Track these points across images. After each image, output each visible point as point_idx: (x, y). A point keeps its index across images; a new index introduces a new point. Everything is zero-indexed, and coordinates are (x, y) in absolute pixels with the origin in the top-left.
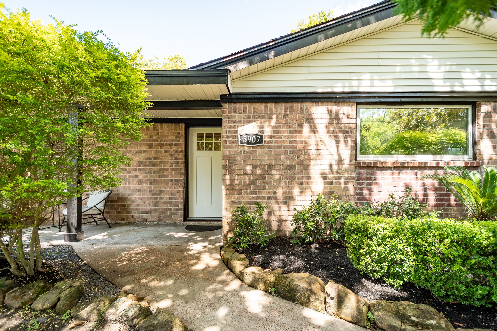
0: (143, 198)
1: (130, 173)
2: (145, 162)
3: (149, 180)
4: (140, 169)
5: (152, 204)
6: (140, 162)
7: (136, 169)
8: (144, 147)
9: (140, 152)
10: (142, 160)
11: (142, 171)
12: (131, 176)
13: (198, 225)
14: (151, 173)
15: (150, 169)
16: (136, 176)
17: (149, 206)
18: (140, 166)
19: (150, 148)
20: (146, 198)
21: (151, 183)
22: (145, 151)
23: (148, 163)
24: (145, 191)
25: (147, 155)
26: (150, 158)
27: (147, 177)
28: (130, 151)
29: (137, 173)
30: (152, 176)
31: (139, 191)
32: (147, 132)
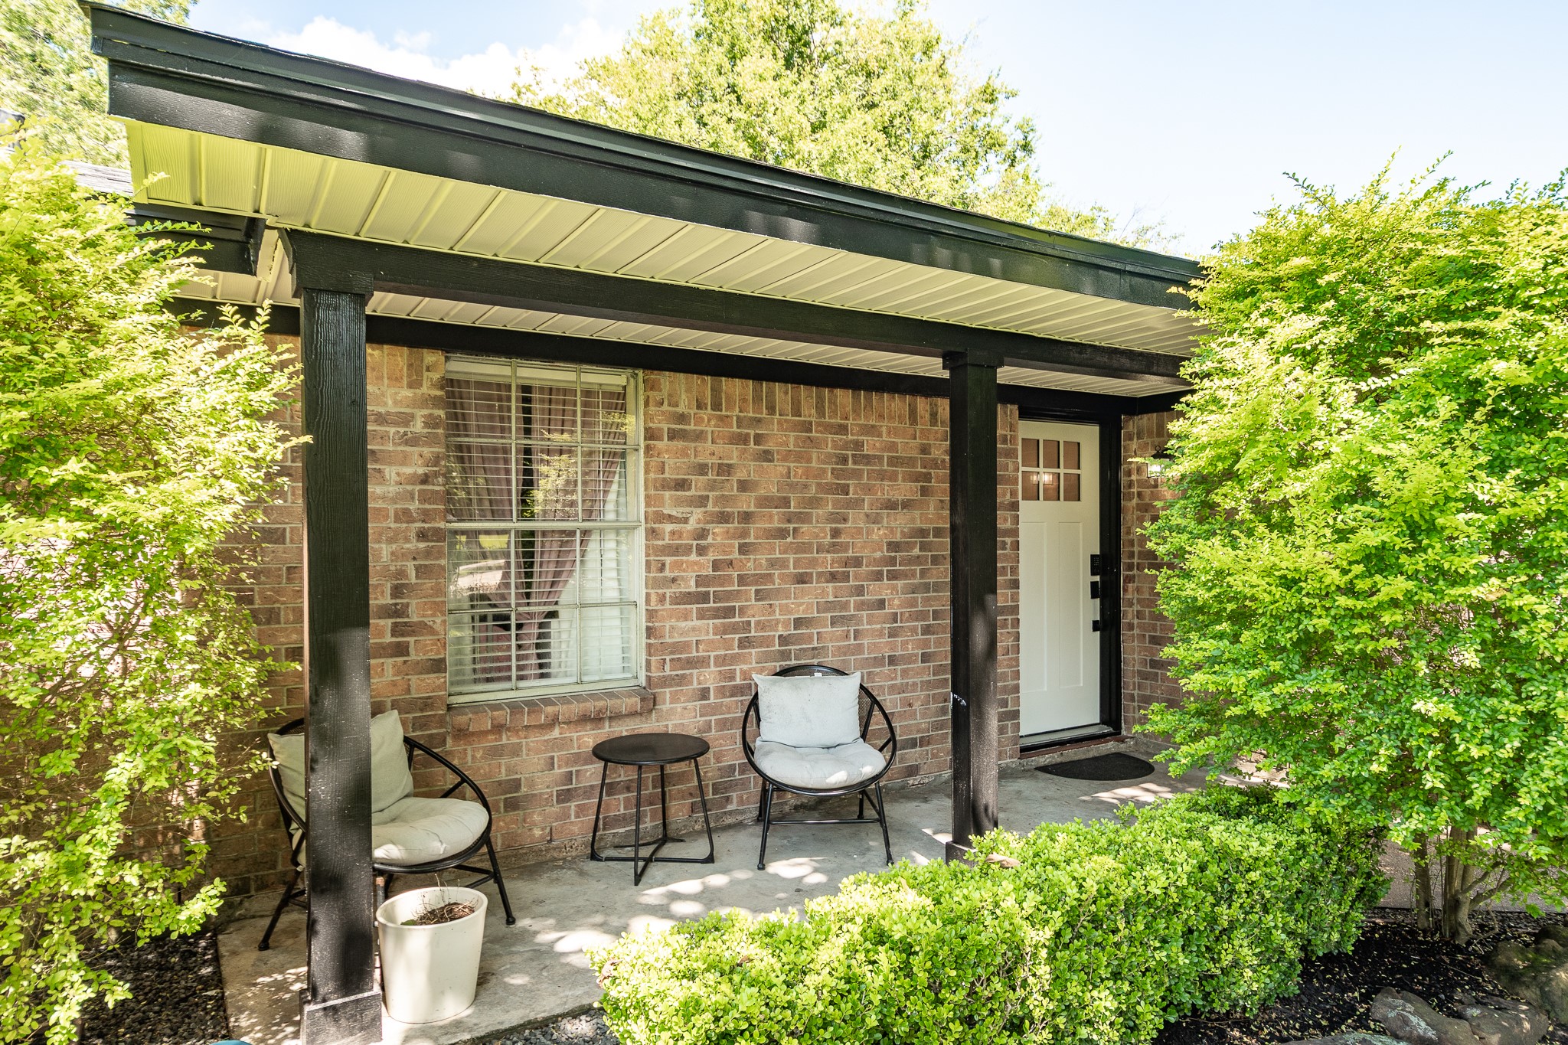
0: (902, 689)
1: (860, 591)
2: (909, 546)
3: (921, 616)
4: (893, 576)
5: (933, 706)
6: (894, 546)
7: (878, 576)
8: (903, 490)
9: (891, 505)
10: (898, 538)
11: (900, 584)
12: (863, 603)
13: (1059, 760)
14: (926, 588)
15: (923, 573)
16: (881, 604)
17: (924, 715)
18: (892, 561)
19: (924, 491)
20: (915, 684)
21: (928, 626)
22: (907, 505)
23: (916, 551)
24: (908, 659)
25: (913, 520)
26: (922, 533)
27: (913, 603)
28: (858, 503)
29: (881, 590)
30: (928, 599)
31: (892, 660)
32: (911, 431)
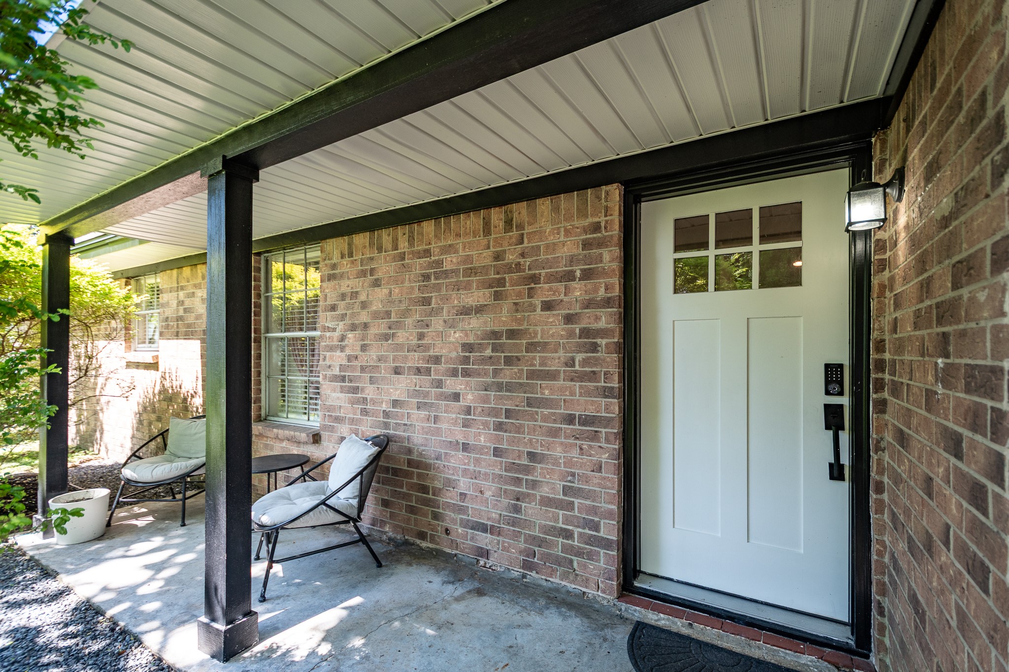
0: (475, 476)
1: (439, 384)
2: (481, 347)
3: (494, 412)
4: (466, 373)
5: (505, 501)
6: (468, 347)
7: (454, 373)
8: (477, 296)
9: (466, 311)
10: (471, 340)
11: (473, 380)
12: (442, 394)
13: (685, 631)
14: (499, 387)
15: (496, 372)
16: (456, 397)
17: (495, 506)
18: (466, 361)
19: (497, 296)
20: (486, 474)
21: (501, 423)
22: (480, 310)
23: (488, 352)
24: (480, 450)
25: (485, 323)
26: (495, 335)
27: (486, 400)
28: (438, 312)
29: (454, 385)
30: (501, 397)
31: (466, 447)
32: (485, 242)
